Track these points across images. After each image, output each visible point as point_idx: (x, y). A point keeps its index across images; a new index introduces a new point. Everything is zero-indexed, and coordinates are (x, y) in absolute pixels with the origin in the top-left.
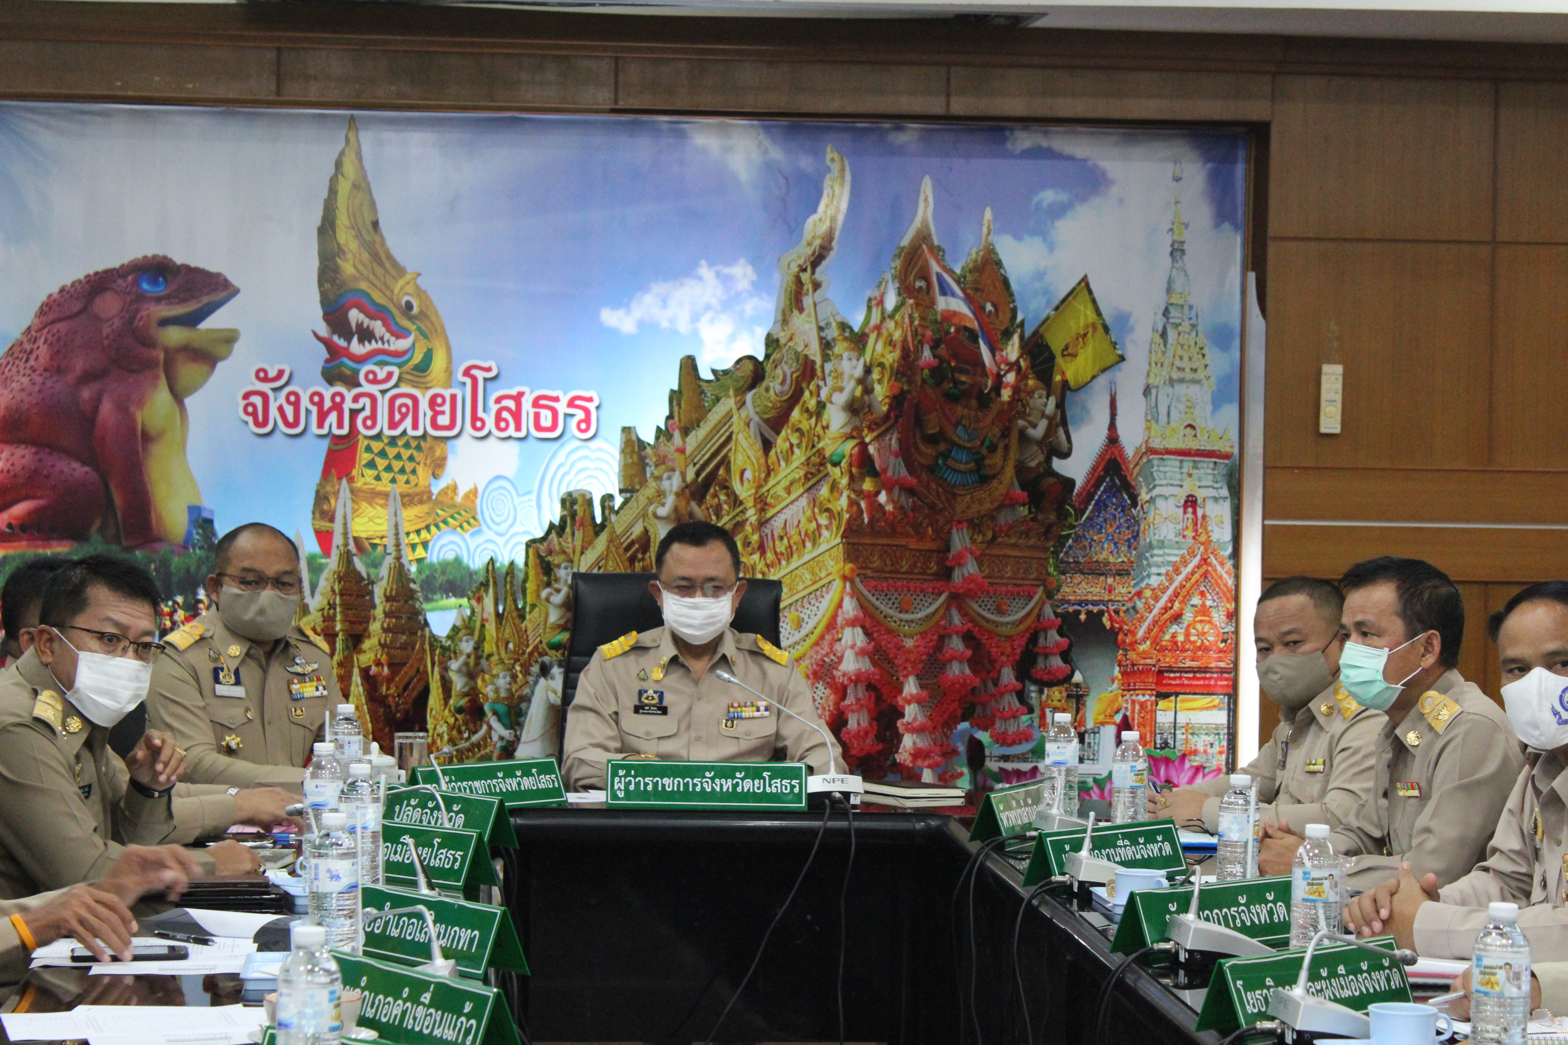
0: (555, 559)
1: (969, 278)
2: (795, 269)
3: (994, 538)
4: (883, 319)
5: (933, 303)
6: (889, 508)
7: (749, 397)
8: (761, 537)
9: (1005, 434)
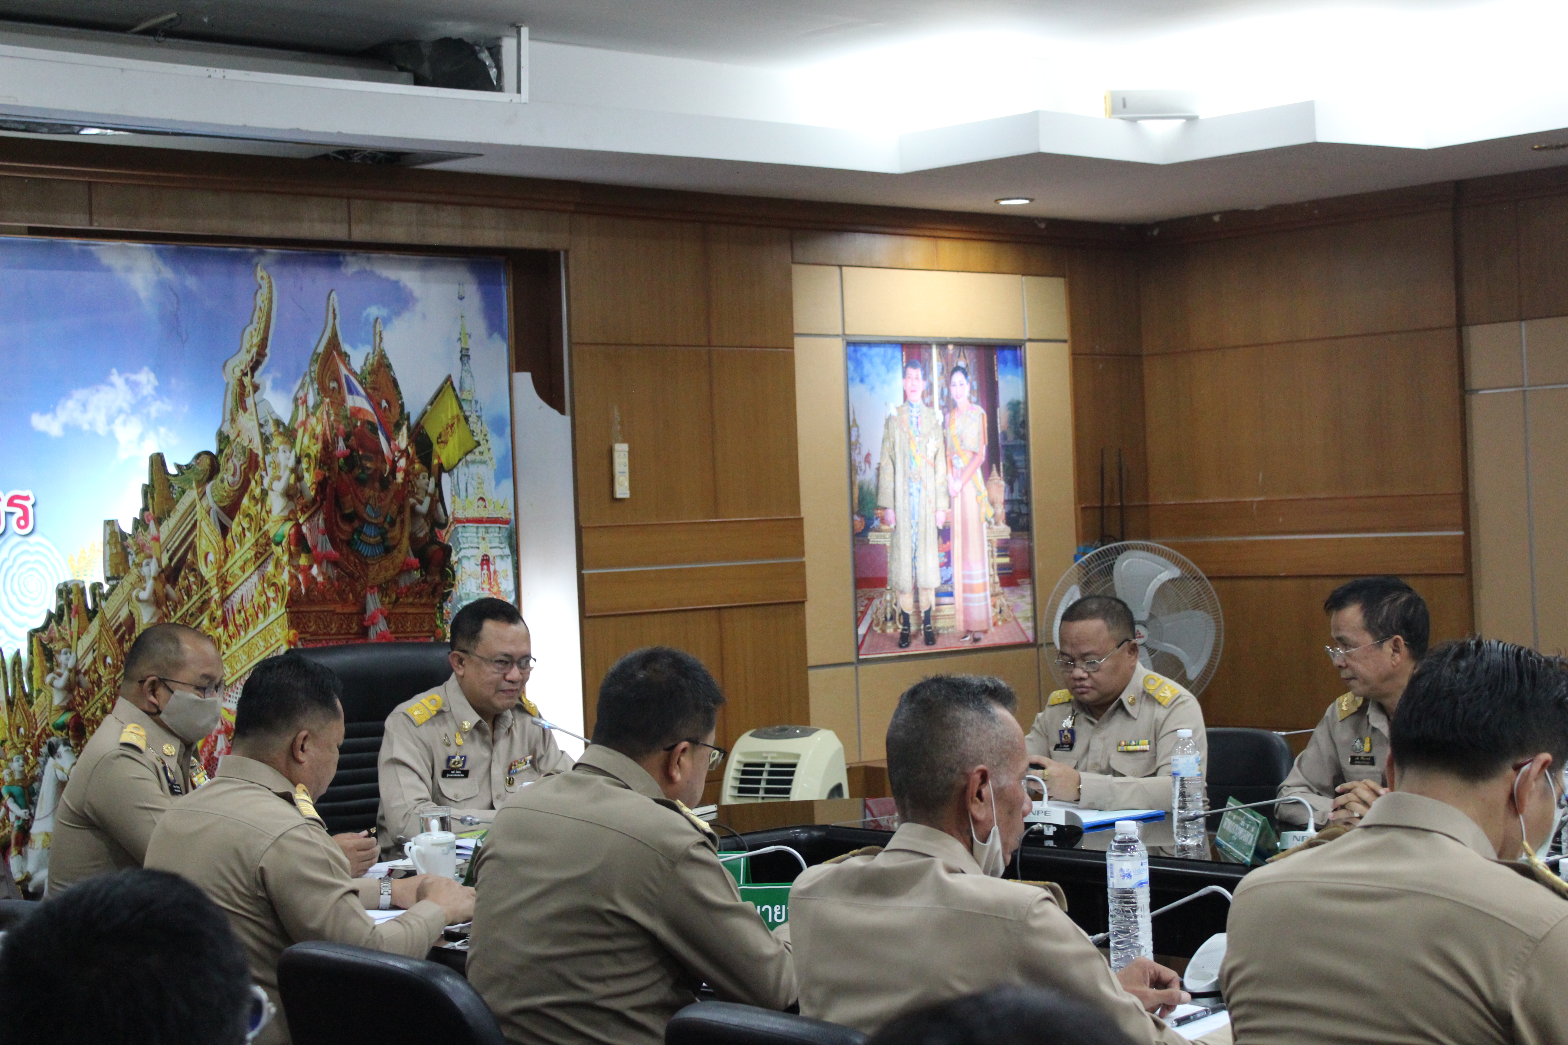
0: (56, 646)
1: (369, 379)
2: (238, 374)
3: (397, 599)
4: (308, 416)
5: (344, 401)
6: (320, 579)
7: (208, 488)
8: (224, 612)
9: (401, 510)
